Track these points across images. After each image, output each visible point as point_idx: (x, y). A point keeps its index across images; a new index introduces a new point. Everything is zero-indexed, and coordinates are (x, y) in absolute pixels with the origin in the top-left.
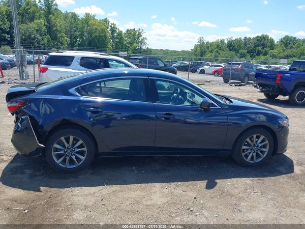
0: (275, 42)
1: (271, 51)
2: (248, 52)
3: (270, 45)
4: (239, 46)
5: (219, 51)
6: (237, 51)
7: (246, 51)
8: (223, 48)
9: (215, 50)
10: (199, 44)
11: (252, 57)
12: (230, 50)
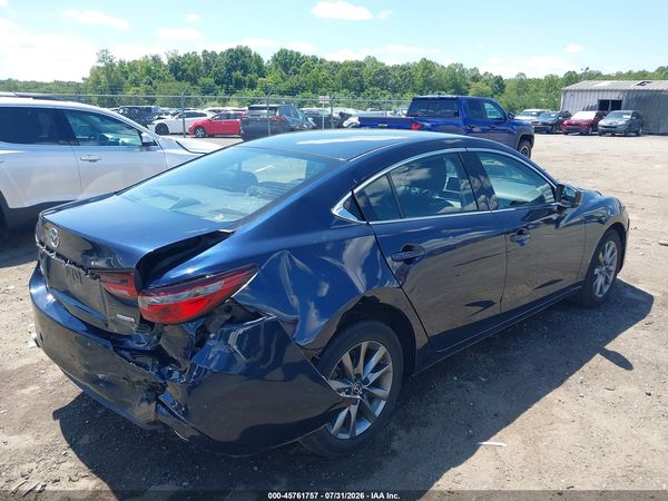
1: (260, 79)
2: (217, 82)
3: (256, 67)
4: (196, 70)
5: (154, 82)
6: (194, 81)
7: (213, 80)
8: (161, 73)
9: (145, 80)
10: (102, 65)
11: (227, 93)
12: (178, 79)
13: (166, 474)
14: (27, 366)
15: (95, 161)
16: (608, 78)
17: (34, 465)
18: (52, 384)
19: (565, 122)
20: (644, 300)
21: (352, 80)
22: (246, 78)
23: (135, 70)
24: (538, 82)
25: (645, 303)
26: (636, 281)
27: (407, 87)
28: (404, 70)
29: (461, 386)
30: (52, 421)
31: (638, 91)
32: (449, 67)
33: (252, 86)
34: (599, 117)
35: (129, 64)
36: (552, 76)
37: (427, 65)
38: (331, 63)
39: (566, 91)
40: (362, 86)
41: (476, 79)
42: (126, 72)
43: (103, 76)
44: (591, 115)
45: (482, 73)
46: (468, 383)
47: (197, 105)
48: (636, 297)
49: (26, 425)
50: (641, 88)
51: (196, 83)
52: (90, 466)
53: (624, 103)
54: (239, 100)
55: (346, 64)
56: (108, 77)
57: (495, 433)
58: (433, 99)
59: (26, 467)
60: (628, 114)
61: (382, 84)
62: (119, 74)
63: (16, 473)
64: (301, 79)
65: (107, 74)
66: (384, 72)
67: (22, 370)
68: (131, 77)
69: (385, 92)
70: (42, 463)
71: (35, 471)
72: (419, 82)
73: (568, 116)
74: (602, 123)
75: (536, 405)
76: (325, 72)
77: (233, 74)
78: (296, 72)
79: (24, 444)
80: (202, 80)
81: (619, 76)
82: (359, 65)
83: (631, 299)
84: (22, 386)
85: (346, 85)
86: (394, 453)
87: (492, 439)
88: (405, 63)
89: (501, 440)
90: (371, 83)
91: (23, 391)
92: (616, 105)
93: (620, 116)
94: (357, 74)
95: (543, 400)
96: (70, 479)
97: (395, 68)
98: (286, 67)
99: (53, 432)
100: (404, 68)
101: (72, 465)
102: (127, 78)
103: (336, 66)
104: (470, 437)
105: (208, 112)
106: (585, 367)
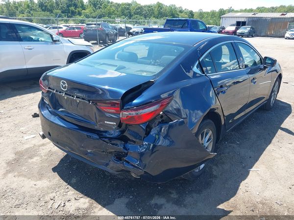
0: (85, 4)
1: (83, 11)
2: (62, 12)
3: (81, 5)
4: (52, 6)
5: (32, 12)
6: (51, 11)
7: (60, 11)
8: (35, 8)
9: (26, 11)
10: (4, 3)
11: (68, 17)
12: (43, 10)
13: (119, 193)
14: (29, 148)
15: (31, 49)
16: (237, 12)
17: (54, 194)
18: (45, 156)
19: (223, 31)
20: (288, 106)
21: (126, 12)
22: (76, 10)
23: (21, 6)
24: (208, 13)
25: (288, 107)
26: (281, 98)
27: (151, 15)
28: (150, 7)
29: (230, 146)
30: (53, 173)
31: (253, 17)
32: (170, 6)
33: (80, 14)
34: (237, 29)
35: (18, 3)
36: (213, 11)
37: (160, 5)
38: (116, 3)
39: (223, 17)
40: (131, 14)
41: (181, 12)
42: (17, 7)
43: (5, 9)
44: (233, 28)
45: (184, 9)
46: (233, 145)
47: (54, 23)
48: (284, 105)
49: (41, 176)
50: (254, 16)
51: (52, 12)
52: (82, 192)
53: (247, 23)
54: (74, 20)
55: (123, 4)
56: (8, 9)
57: (254, 165)
58: (176, 20)
59: (52, 195)
60: (249, 27)
61: (140, 14)
62: (13, 8)
63: (47, 198)
64: (103, 11)
65: (7, 7)
66: (140, 8)
67: (27, 150)
68: (19, 9)
69: (142, 17)
70: (58, 193)
71: (56, 197)
72: (156, 13)
73: (224, 28)
74: (239, 31)
75: (264, 152)
76: (113, 8)
77: (70, 8)
78: (100, 8)
79: (45, 185)
80: (55, 11)
81: (241, 11)
82: (129, 5)
83: (283, 106)
84: (31, 158)
85: (123, 14)
86: (216, 177)
87: (253, 168)
88: (150, 4)
89: (256, 167)
90: (135, 13)
91: (32, 160)
92: (244, 24)
93: (246, 28)
94: (128, 9)
95: (266, 150)
96: (76, 199)
97: (145, 6)
98: (95, 5)
99: (56, 178)
100: (149, 7)
101: (73, 192)
102: (17, 10)
103: (119, 5)
104: (244, 167)
105: (63, 27)
106: (277, 135)
